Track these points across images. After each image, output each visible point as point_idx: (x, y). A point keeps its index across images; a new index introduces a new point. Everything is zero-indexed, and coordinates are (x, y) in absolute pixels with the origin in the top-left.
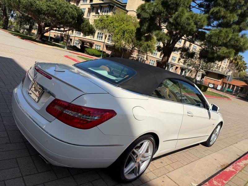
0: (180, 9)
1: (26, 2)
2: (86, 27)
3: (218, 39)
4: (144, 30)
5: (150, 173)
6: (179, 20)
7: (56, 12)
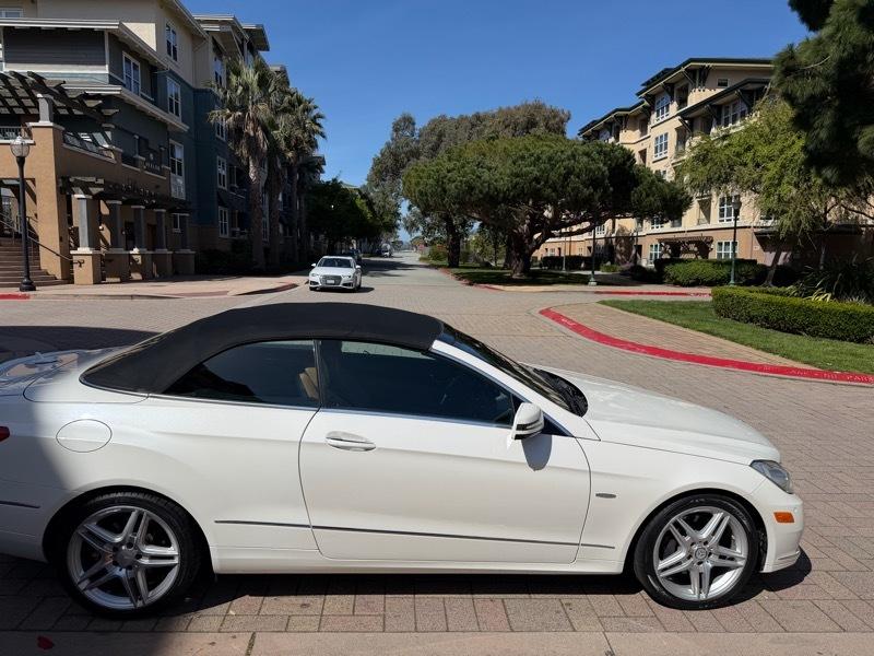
2: (648, 196)
7: (539, 183)
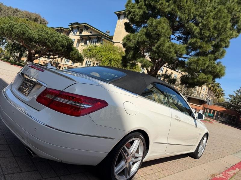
0: (162, 39)
1: (18, 31)
2: (75, 55)
3: (197, 66)
4: (130, 57)
5: (140, 178)
6: (161, 48)
7: (47, 40)
